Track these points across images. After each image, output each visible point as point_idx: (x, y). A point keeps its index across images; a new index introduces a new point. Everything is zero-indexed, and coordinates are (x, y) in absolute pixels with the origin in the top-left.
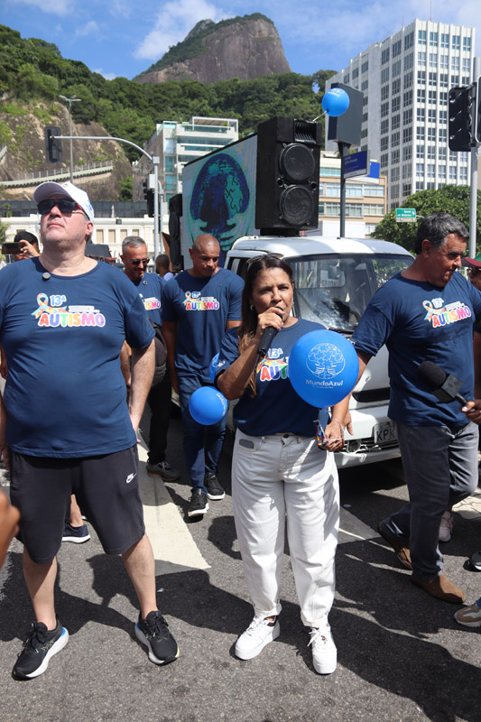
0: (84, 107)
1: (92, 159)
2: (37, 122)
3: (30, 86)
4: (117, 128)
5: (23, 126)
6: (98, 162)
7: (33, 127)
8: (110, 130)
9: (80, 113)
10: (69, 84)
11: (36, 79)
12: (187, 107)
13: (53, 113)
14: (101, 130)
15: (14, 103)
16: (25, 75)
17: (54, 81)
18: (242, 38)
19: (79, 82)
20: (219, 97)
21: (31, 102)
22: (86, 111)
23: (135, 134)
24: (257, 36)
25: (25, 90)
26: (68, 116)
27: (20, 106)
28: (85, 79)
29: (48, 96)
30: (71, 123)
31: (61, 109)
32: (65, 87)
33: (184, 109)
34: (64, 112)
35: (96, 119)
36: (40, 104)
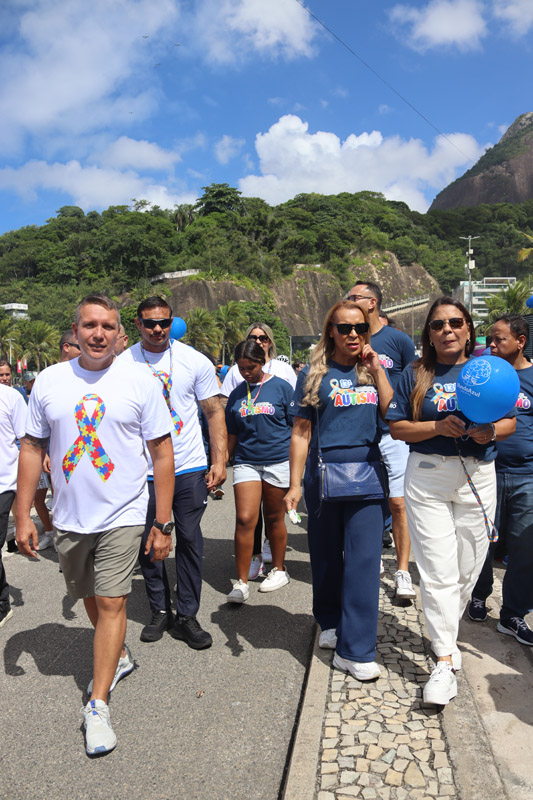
0: (408, 252)
1: (414, 293)
2: (374, 269)
3: (369, 243)
4: (432, 265)
5: (364, 273)
6: (418, 295)
7: (371, 273)
8: (427, 269)
9: (405, 258)
10: (396, 236)
11: (373, 238)
12: (496, 231)
13: (385, 260)
14: (420, 269)
15: (358, 257)
16: (365, 236)
17: (386, 236)
19: (404, 234)
20: (528, 216)
21: (370, 253)
22: (409, 256)
23: (447, 270)
25: (366, 245)
26: (396, 261)
27: (362, 258)
28: (408, 231)
29: (380, 248)
30: (398, 266)
31: (390, 256)
32: (393, 238)
33: (493, 233)
34: (392, 258)
35: (416, 261)
36: (375, 254)
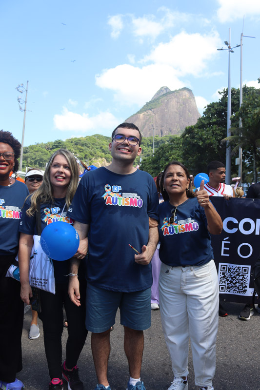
18: (177, 99)
24: (184, 97)
